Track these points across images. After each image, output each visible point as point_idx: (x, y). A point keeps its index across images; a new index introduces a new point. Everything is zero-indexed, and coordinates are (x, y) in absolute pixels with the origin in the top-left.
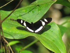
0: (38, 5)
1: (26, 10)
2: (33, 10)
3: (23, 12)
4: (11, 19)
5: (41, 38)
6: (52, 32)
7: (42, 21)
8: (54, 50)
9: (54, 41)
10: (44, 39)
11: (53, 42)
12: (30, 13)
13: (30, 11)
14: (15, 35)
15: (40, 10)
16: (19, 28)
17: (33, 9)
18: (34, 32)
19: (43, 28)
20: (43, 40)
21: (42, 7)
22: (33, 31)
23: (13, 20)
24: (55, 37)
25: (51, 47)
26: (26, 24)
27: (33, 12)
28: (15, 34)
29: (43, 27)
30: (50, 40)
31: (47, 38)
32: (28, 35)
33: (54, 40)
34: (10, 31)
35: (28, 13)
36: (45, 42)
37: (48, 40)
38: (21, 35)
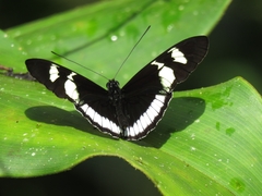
1: (93, 20)
2: (135, 23)
3: (78, 34)
5: (165, 169)
6: (230, 131)
7: (160, 65)
9: (239, 183)
10: (183, 175)
11: (235, 190)
12: (118, 36)
13: (114, 30)
14: (10, 154)
15: (175, 19)
16: (39, 115)
17: (134, 15)
18: (123, 137)
19: (165, 104)
20: (177, 179)
21: (185, 4)
22: (116, 129)
23: (10, 72)
24: (250, 163)
26: (79, 90)
27: (134, 32)
28: (15, 149)
29: (167, 100)
30: (215, 177)
31: (198, 166)
32: (86, 150)
33: (242, 177)
35: (105, 41)
37: (204, 179)
38: (50, 150)
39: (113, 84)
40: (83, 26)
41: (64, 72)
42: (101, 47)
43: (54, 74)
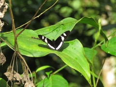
0: (63, 24)
1: (50, 29)
2: (57, 29)
3: (47, 31)
4: (32, 38)
5: (63, 56)
6: (75, 49)
7: (62, 36)
8: (77, 68)
9: (76, 58)
10: (66, 57)
11: (76, 60)
13: (54, 31)
15: (65, 29)
16: (40, 46)
18: (55, 50)
20: (65, 58)
21: (67, 26)
22: (54, 49)
23: (35, 38)
24: (78, 55)
25: (74, 65)
27: (57, 31)
28: (36, 52)
31: (69, 55)
34: (30, 49)
35: (52, 32)
36: (67, 59)
37: (70, 58)
38: (42, 52)
39: (53, 40)
40: (48, 30)
41: (45, 38)
42: (51, 34)
43: (43, 38)
